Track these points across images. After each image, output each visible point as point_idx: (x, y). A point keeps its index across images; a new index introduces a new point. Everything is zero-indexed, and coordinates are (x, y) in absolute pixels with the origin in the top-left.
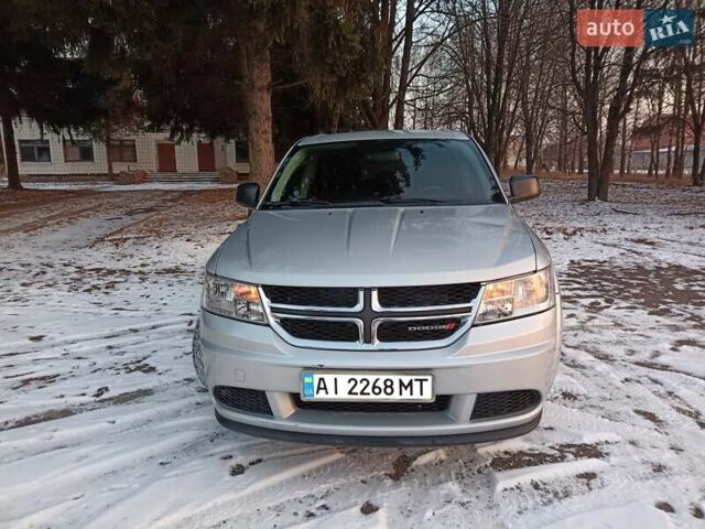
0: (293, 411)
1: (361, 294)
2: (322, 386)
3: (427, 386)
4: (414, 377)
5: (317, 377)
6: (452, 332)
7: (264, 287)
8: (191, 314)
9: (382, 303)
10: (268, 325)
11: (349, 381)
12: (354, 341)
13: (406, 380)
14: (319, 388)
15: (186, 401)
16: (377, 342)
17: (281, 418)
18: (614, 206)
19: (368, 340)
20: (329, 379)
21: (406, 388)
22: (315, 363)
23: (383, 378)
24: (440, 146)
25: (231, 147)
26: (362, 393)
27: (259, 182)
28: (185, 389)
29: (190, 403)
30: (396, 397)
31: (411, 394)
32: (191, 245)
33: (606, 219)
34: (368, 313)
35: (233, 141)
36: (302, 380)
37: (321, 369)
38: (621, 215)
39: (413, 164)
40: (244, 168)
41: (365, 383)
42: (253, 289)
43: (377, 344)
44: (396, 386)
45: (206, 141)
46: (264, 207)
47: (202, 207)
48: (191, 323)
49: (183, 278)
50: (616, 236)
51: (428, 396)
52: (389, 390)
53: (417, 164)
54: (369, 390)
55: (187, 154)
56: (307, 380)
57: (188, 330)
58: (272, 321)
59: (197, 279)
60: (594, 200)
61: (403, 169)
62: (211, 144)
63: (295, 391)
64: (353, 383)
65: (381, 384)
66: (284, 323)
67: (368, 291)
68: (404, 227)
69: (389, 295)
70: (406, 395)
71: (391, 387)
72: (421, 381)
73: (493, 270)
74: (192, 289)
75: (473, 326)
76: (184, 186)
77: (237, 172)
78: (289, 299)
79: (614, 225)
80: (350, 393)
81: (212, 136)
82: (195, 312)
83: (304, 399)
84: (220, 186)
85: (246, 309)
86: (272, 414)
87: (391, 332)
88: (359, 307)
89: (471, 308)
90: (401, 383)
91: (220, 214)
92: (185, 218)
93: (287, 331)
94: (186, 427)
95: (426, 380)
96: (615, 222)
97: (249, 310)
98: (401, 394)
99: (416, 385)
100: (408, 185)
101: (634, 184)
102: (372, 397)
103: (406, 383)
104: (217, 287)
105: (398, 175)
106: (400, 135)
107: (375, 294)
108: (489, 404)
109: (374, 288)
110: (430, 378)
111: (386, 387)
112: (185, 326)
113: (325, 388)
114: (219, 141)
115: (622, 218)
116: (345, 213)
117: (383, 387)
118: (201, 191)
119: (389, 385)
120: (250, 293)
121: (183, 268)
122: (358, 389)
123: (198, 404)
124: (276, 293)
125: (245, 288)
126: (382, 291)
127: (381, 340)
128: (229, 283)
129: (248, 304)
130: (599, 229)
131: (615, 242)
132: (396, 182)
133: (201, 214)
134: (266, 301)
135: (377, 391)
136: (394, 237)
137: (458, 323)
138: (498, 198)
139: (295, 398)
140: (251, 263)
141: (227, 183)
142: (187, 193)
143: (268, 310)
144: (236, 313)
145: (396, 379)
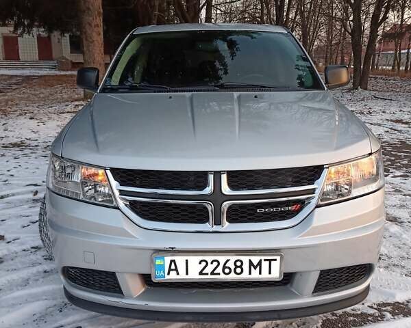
0: (143, 290)
1: (211, 177)
2: (173, 267)
3: (276, 266)
4: (263, 258)
5: (168, 259)
6: (297, 212)
7: (112, 170)
8: (36, 185)
9: (232, 186)
10: (118, 208)
11: (200, 263)
12: (205, 223)
13: (255, 260)
14: (170, 270)
15: (34, 270)
16: (227, 224)
17: (130, 297)
18: (373, 93)
19: (218, 222)
20: (180, 261)
21: (255, 268)
22: (167, 246)
23: (233, 258)
24: (252, 38)
25: (66, 40)
26: (212, 273)
27: (98, 67)
28: (33, 257)
29: (39, 272)
30: (245, 276)
31: (260, 273)
32: (33, 123)
33: (370, 104)
34: (218, 196)
35: (67, 35)
36: (153, 262)
37: (173, 251)
38: (380, 101)
39: (229, 55)
40: (78, 58)
41: (215, 264)
42: (101, 172)
43: (227, 226)
44: (246, 267)
45: (44, 34)
46: (104, 90)
47: (43, 90)
48: (36, 193)
49: (27, 151)
50: (379, 117)
51: (276, 274)
52: (239, 270)
53: (233, 55)
54: (219, 270)
55: (28, 45)
56: (158, 262)
57: (34, 200)
58: (121, 204)
59: (40, 152)
60: (357, 89)
61: (221, 59)
62: (49, 37)
63: (146, 272)
64: (204, 263)
65: (231, 265)
66: (133, 206)
67: (217, 174)
68: (243, 110)
69: (239, 179)
70: (255, 275)
71: (241, 267)
72: (270, 261)
73: (333, 153)
74: (36, 162)
75: (318, 206)
76: (27, 72)
77: (71, 61)
78: (137, 182)
79: (377, 108)
80: (201, 273)
81: (50, 31)
82: (39, 182)
83: (155, 280)
84: (58, 73)
85: (93, 191)
86: (122, 293)
87: (240, 214)
88: (208, 190)
89: (314, 189)
90: (251, 263)
91: (59, 96)
92: (27, 99)
93: (137, 213)
94: (35, 298)
95: (275, 260)
96: (377, 106)
97: (96, 191)
98: (250, 273)
99: (265, 265)
100: (226, 73)
101: (384, 77)
102: (222, 277)
103: (255, 263)
104: (63, 168)
105: (217, 64)
106: (210, 27)
107: (224, 178)
108: (330, 279)
109: (224, 172)
110: (278, 258)
111: (236, 267)
112: (31, 196)
113: (176, 269)
114: (56, 35)
115: (382, 103)
116: (184, 96)
117: (233, 267)
118: (41, 76)
119: (239, 266)
120: (97, 175)
121: (28, 142)
122: (209, 269)
123: (45, 272)
124: (125, 176)
125: (93, 171)
126: (231, 174)
127: (230, 222)
128: (77, 165)
129: (95, 186)
130: (366, 111)
131: (380, 122)
132: (216, 70)
133: (42, 95)
134: (114, 183)
135: (227, 271)
136: (237, 120)
137: (302, 204)
138: (317, 85)
139: (146, 279)
140: (97, 145)
141: (64, 70)
142: (28, 78)
143: (117, 193)
144: (84, 195)
145: (245, 259)
